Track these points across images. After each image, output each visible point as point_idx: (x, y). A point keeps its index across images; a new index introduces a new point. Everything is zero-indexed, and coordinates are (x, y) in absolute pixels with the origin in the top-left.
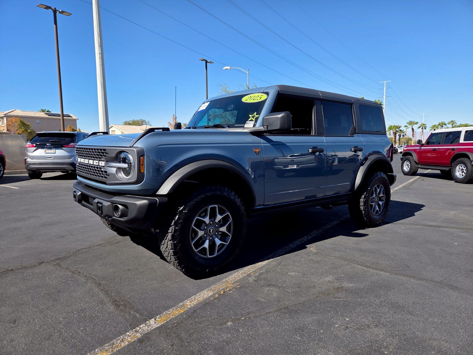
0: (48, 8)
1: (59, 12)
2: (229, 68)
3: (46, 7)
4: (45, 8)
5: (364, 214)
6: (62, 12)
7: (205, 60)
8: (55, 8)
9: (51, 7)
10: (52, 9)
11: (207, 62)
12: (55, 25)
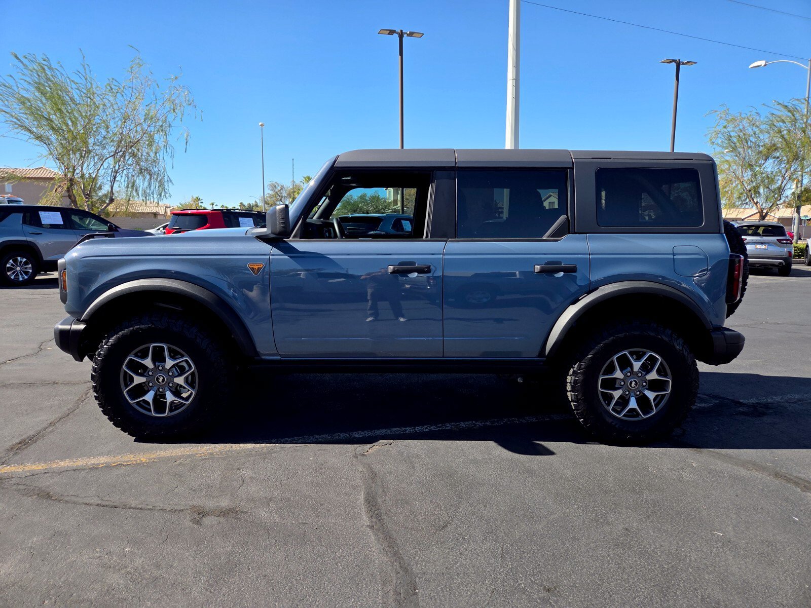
0: (392, 32)
1: (407, 34)
2: (762, 63)
3: (388, 32)
4: (389, 34)
5: (575, 410)
6: (411, 34)
7: (674, 61)
8: (402, 31)
9: (395, 30)
10: (397, 33)
11: (678, 64)
12: (400, 57)
